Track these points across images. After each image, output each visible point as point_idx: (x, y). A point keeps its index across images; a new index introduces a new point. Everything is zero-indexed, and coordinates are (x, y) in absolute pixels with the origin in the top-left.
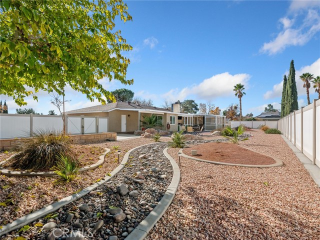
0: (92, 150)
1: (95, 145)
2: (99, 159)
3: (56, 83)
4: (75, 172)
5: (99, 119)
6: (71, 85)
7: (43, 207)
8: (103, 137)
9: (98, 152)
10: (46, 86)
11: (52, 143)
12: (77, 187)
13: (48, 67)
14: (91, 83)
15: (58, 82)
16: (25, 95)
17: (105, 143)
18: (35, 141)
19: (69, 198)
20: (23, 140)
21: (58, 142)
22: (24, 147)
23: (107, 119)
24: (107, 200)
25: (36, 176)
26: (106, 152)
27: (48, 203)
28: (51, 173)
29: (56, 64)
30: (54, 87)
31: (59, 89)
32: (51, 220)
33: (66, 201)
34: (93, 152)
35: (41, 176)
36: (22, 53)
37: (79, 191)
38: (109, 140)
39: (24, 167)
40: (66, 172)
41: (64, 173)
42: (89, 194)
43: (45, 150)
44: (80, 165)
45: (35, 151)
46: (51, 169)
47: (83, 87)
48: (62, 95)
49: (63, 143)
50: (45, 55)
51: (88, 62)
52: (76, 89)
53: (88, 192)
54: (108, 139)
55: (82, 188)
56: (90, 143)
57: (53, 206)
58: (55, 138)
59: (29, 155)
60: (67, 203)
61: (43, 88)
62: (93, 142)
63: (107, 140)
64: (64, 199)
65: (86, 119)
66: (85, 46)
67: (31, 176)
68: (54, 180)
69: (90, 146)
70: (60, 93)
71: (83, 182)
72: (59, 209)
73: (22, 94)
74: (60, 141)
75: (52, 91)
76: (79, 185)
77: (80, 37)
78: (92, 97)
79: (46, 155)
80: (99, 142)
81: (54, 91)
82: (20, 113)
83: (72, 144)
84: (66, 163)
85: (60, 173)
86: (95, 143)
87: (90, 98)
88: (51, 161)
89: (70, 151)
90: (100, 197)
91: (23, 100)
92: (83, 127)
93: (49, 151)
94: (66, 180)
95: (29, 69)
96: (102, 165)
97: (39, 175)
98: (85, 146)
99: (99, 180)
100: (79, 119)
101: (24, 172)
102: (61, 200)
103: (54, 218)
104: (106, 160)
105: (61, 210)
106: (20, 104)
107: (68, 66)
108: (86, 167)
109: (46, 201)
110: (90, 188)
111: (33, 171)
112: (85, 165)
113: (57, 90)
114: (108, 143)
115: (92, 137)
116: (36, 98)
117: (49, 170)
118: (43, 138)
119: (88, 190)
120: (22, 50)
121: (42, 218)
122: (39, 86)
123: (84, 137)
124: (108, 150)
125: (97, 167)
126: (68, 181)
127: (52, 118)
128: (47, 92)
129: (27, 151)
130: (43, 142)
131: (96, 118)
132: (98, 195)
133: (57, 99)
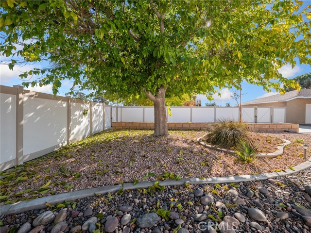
0: (267, 139)
1: (270, 135)
2: (276, 149)
3: (235, 81)
4: (252, 156)
5: (274, 109)
6: (247, 80)
7: (228, 176)
8: (280, 128)
9: (275, 142)
10: (226, 85)
11: (232, 129)
12: (255, 169)
13: (229, 69)
14: (271, 75)
15: (236, 80)
16: (213, 93)
17: (283, 134)
18: (220, 126)
19: (248, 177)
20: (212, 125)
21: (236, 128)
22: (213, 129)
23: (284, 109)
24: (291, 195)
25: (221, 151)
26: (285, 144)
27: (231, 174)
28: (231, 151)
29: (235, 65)
30: (233, 84)
31: (237, 85)
32: (234, 188)
33: (245, 178)
34: (269, 141)
35: (225, 152)
36: (215, 63)
37: (257, 174)
38: (288, 132)
39: (214, 143)
40: (245, 153)
41: (243, 154)
42: (267, 180)
43: (226, 133)
44: (256, 151)
45: (220, 133)
46: (231, 148)
47: (259, 80)
48: (239, 90)
49: (240, 130)
50: (228, 61)
51: (266, 55)
52: (251, 83)
53: (267, 178)
54: (287, 130)
55: (260, 172)
56: (265, 132)
57: (235, 178)
58: (234, 125)
59: (216, 135)
60: (247, 180)
61: (225, 86)
62: (267, 131)
63: (285, 131)
64: (243, 176)
65: (259, 110)
66: (263, 41)
67: (219, 151)
68: (234, 158)
69: (265, 135)
70: (238, 88)
71: (261, 167)
72: (240, 182)
73: (211, 93)
74: (238, 127)
75: (231, 88)
76: (257, 169)
77: (259, 34)
78: (269, 88)
79: (227, 137)
80: (274, 132)
81: (233, 87)
82: (208, 106)
83: (248, 131)
84: (244, 146)
85: (239, 153)
86: (270, 132)
87: (267, 89)
88: (231, 142)
89: (246, 136)
90: (281, 188)
91: (211, 97)
92: (256, 117)
93: (230, 135)
94: (244, 160)
95: (217, 74)
96: (281, 156)
97: (223, 151)
98: (260, 134)
99: (279, 170)
100: (252, 110)
101: (213, 147)
102: (241, 176)
103: (236, 188)
104: (286, 151)
105: (242, 184)
106: (210, 99)
107: (245, 64)
108: (263, 154)
109: (229, 172)
110: (269, 175)
111: (219, 147)
112: (261, 152)
113: (236, 86)
114: (287, 135)
115: (267, 127)
116: (220, 94)
117: (230, 149)
118: (225, 124)
119: (266, 177)
120: (215, 61)
121: (228, 183)
122: (222, 85)
123: (257, 126)
124: (288, 142)
125: (276, 157)
126: (246, 162)
127: (229, 109)
128: (228, 89)
129: (215, 132)
130: (225, 127)
131: (271, 108)
132: (279, 185)
133: (235, 94)
